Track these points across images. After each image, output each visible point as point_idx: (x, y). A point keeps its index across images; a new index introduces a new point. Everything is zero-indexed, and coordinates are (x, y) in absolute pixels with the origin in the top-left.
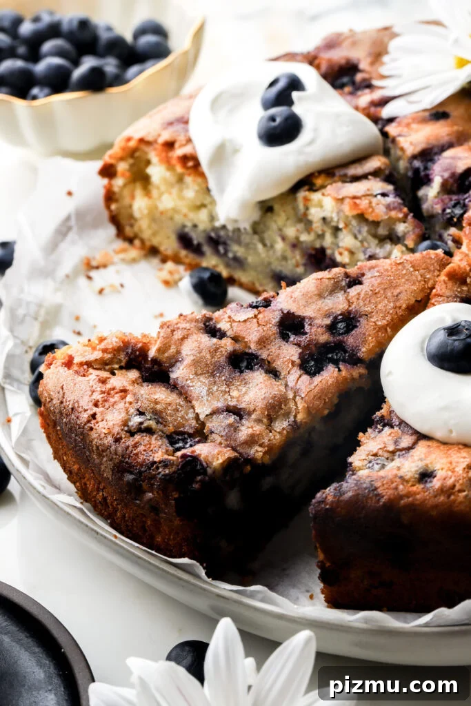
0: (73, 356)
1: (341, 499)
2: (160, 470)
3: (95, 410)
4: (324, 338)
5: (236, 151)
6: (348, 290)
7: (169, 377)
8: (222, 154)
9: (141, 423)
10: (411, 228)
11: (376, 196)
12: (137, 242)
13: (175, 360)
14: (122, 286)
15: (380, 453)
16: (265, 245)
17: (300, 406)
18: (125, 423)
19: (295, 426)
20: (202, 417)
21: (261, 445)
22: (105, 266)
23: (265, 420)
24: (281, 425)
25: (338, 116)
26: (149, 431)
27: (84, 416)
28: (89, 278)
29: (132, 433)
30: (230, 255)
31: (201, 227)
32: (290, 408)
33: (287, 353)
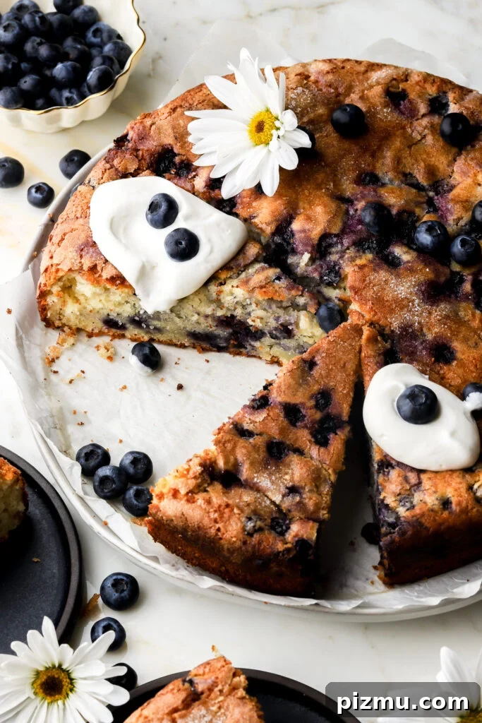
0: (177, 488)
1: (406, 537)
2: (286, 556)
3: (217, 526)
4: (318, 416)
5: (153, 268)
6: (312, 373)
7: (240, 480)
8: (145, 272)
9: (254, 526)
10: (308, 300)
11: (274, 281)
12: (66, 329)
13: (236, 465)
14: (83, 372)
15: (403, 492)
16: (179, 317)
17: (330, 471)
18: (244, 529)
19: (333, 486)
20: (277, 502)
21: (323, 509)
22: (58, 358)
23: (315, 489)
24: (326, 489)
25: (218, 224)
26: (260, 530)
27: (213, 531)
28: (56, 372)
29: (250, 535)
30: (152, 327)
31: (126, 315)
32: (324, 475)
33: (303, 436)
